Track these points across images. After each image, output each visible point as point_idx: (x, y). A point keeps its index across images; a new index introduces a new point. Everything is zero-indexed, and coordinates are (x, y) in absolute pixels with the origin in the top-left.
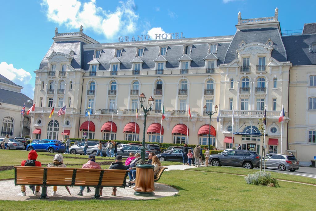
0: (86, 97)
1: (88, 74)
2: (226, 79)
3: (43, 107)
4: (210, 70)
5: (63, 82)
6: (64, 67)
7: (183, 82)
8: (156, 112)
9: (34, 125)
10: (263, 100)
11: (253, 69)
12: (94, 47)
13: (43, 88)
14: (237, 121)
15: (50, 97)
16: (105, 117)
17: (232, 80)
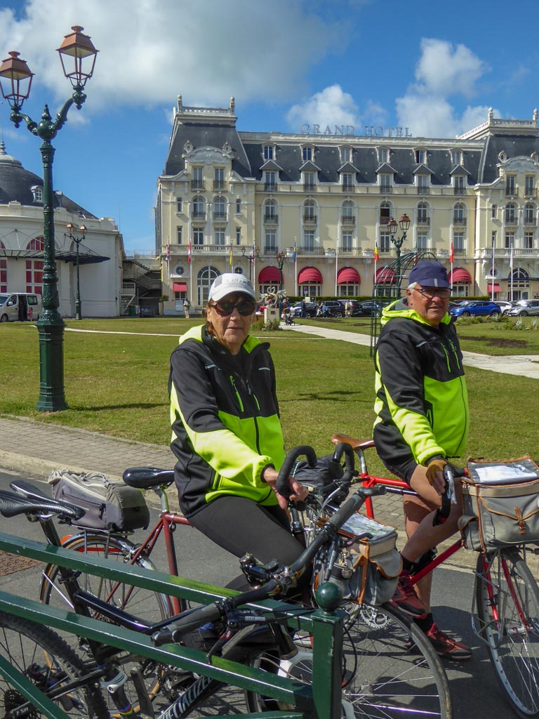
0: (262, 226)
1: (262, 188)
2: (488, 206)
3: (183, 243)
4: (459, 189)
5: (220, 200)
6: (219, 172)
7: (419, 206)
8: (382, 250)
9: (172, 276)
10: (531, 234)
11: (522, 194)
12: (258, 137)
13: (179, 209)
14: (506, 262)
15: (196, 226)
16: (300, 261)
17: (494, 206)
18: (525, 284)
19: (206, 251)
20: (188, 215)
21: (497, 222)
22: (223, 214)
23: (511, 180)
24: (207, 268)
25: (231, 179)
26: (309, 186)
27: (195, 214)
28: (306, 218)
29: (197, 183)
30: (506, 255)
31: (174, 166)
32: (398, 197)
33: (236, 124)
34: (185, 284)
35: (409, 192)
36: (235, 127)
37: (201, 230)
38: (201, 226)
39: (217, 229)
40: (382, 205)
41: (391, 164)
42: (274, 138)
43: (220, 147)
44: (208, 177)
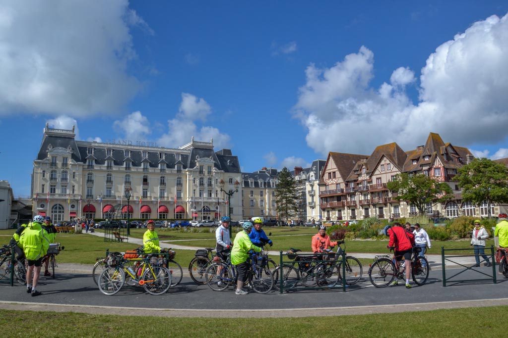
0: (86, 185)
1: (86, 167)
2: (192, 178)
3: (45, 192)
4: (179, 171)
5: (65, 172)
6: (65, 159)
7: (161, 178)
8: (144, 197)
9: (38, 209)
10: (211, 191)
11: (206, 173)
12: (85, 144)
13: (44, 176)
14: (200, 203)
15: (52, 184)
16: (104, 202)
17: (194, 179)
18: (209, 213)
19: (57, 197)
20: (48, 179)
21: (196, 185)
22: (66, 179)
23: (201, 167)
24: (57, 205)
25: (71, 163)
26: (109, 167)
27: (51, 179)
28: (107, 181)
29: (53, 164)
30: (200, 200)
31: (42, 156)
32: (151, 173)
33: (75, 137)
34: (45, 212)
35: (156, 171)
36: (74, 139)
37: (54, 186)
38: (54, 184)
39: (62, 186)
40: (144, 177)
41: (148, 159)
42: (93, 144)
43: (66, 147)
44: (59, 161)
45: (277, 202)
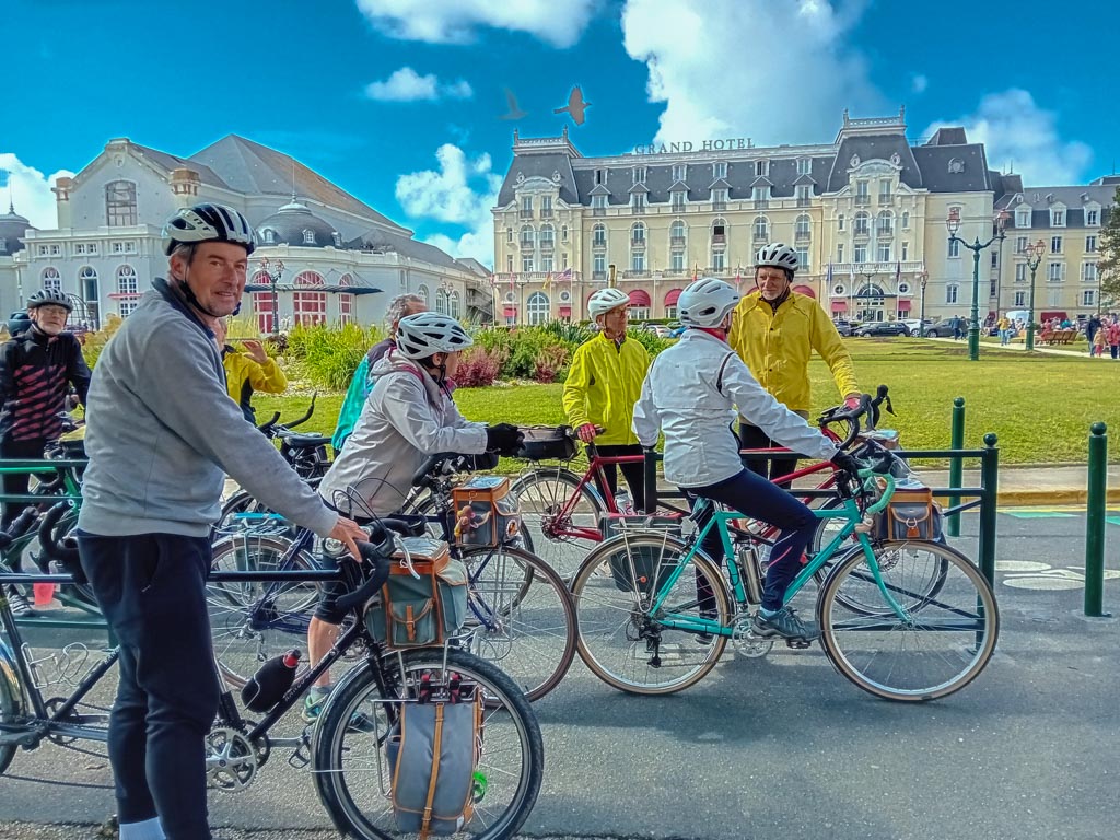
0: (590, 251)
1: (590, 212)
2: (833, 216)
3: (514, 271)
4: (803, 201)
5: (547, 228)
6: (547, 200)
7: (757, 222)
8: (715, 270)
9: (502, 303)
11: (875, 200)
12: (590, 163)
13: (510, 239)
14: (853, 278)
15: (526, 255)
17: (841, 217)
18: (879, 301)
19: (535, 278)
20: (518, 244)
21: (844, 234)
22: (550, 242)
23: (862, 184)
24: (536, 294)
25: (557, 207)
26: (638, 208)
27: (524, 242)
28: (635, 241)
29: (526, 213)
31: (505, 198)
32: (733, 213)
34: (515, 309)
35: (745, 207)
36: (566, 155)
37: (529, 257)
38: (530, 254)
39: (544, 256)
40: (716, 223)
41: (727, 179)
42: (606, 162)
43: (548, 176)
44: (537, 206)
45: (1103, 266)
